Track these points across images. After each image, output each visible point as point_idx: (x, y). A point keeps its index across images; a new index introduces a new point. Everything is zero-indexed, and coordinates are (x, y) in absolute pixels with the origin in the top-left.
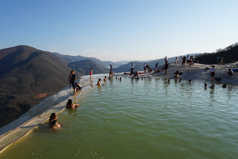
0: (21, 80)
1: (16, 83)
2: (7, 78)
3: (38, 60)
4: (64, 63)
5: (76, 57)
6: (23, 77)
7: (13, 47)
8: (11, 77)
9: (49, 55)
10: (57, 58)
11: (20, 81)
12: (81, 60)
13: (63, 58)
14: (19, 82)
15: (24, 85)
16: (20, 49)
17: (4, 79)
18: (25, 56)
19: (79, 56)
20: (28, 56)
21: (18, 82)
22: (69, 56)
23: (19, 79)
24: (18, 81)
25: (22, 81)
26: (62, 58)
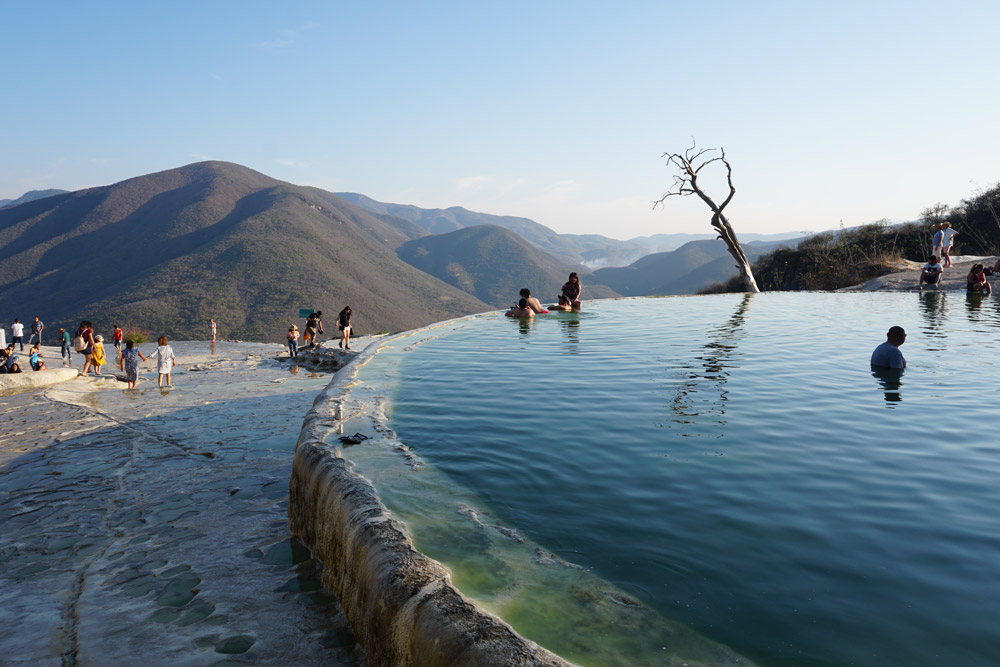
0: (192, 311)
1: (171, 324)
2: (138, 303)
3: (267, 226)
4: (383, 242)
5: (443, 215)
6: (200, 299)
7: (175, 169)
8: (155, 296)
9: (316, 205)
10: (355, 219)
11: (189, 316)
12: (460, 227)
13: (383, 217)
14: (183, 321)
15: (201, 332)
16: (200, 179)
17: (126, 306)
18: (219, 205)
19: (457, 211)
20: (232, 207)
21: (179, 322)
22: (411, 209)
23: (184, 308)
24: (180, 314)
25: (195, 315)
26: (377, 216)
